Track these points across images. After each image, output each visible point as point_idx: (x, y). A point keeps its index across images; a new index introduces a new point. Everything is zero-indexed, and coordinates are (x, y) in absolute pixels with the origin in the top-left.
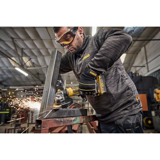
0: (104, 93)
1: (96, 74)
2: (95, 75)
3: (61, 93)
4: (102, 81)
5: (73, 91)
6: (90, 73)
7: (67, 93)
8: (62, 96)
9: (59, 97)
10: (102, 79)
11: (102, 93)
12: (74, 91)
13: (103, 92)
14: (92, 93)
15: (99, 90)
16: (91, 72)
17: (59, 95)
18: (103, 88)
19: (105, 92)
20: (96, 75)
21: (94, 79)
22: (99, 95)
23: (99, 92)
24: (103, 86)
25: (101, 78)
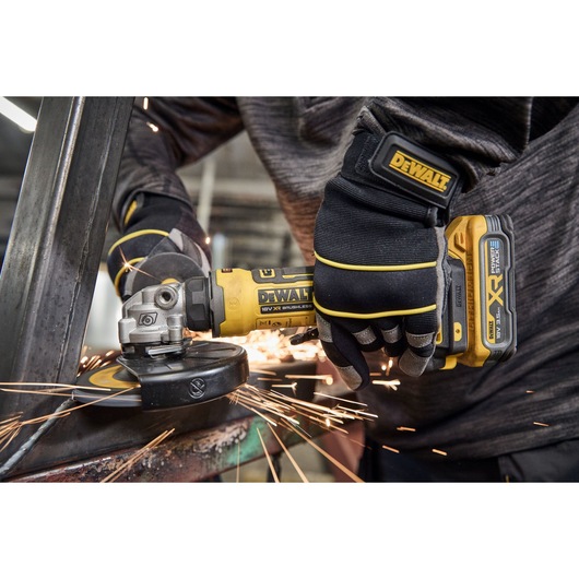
0: (499, 358)
1: (446, 179)
2: (437, 180)
3: (167, 296)
4: (496, 259)
5: (261, 293)
6: (394, 163)
7: (214, 306)
8: (170, 321)
9: (144, 319)
10: (496, 243)
11: (482, 350)
12: (263, 298)
13: (485, 346)
14: (409, 335)
15: (457, 326)
16: (399, 155)
17: (150, 307)
18: (493, 312)
19: (503, 346)
20: (442, 187)
21: (427, 224)
22: (451, 364)
23: (457, 337)
24: (496, 296)
25: (488, 236)
